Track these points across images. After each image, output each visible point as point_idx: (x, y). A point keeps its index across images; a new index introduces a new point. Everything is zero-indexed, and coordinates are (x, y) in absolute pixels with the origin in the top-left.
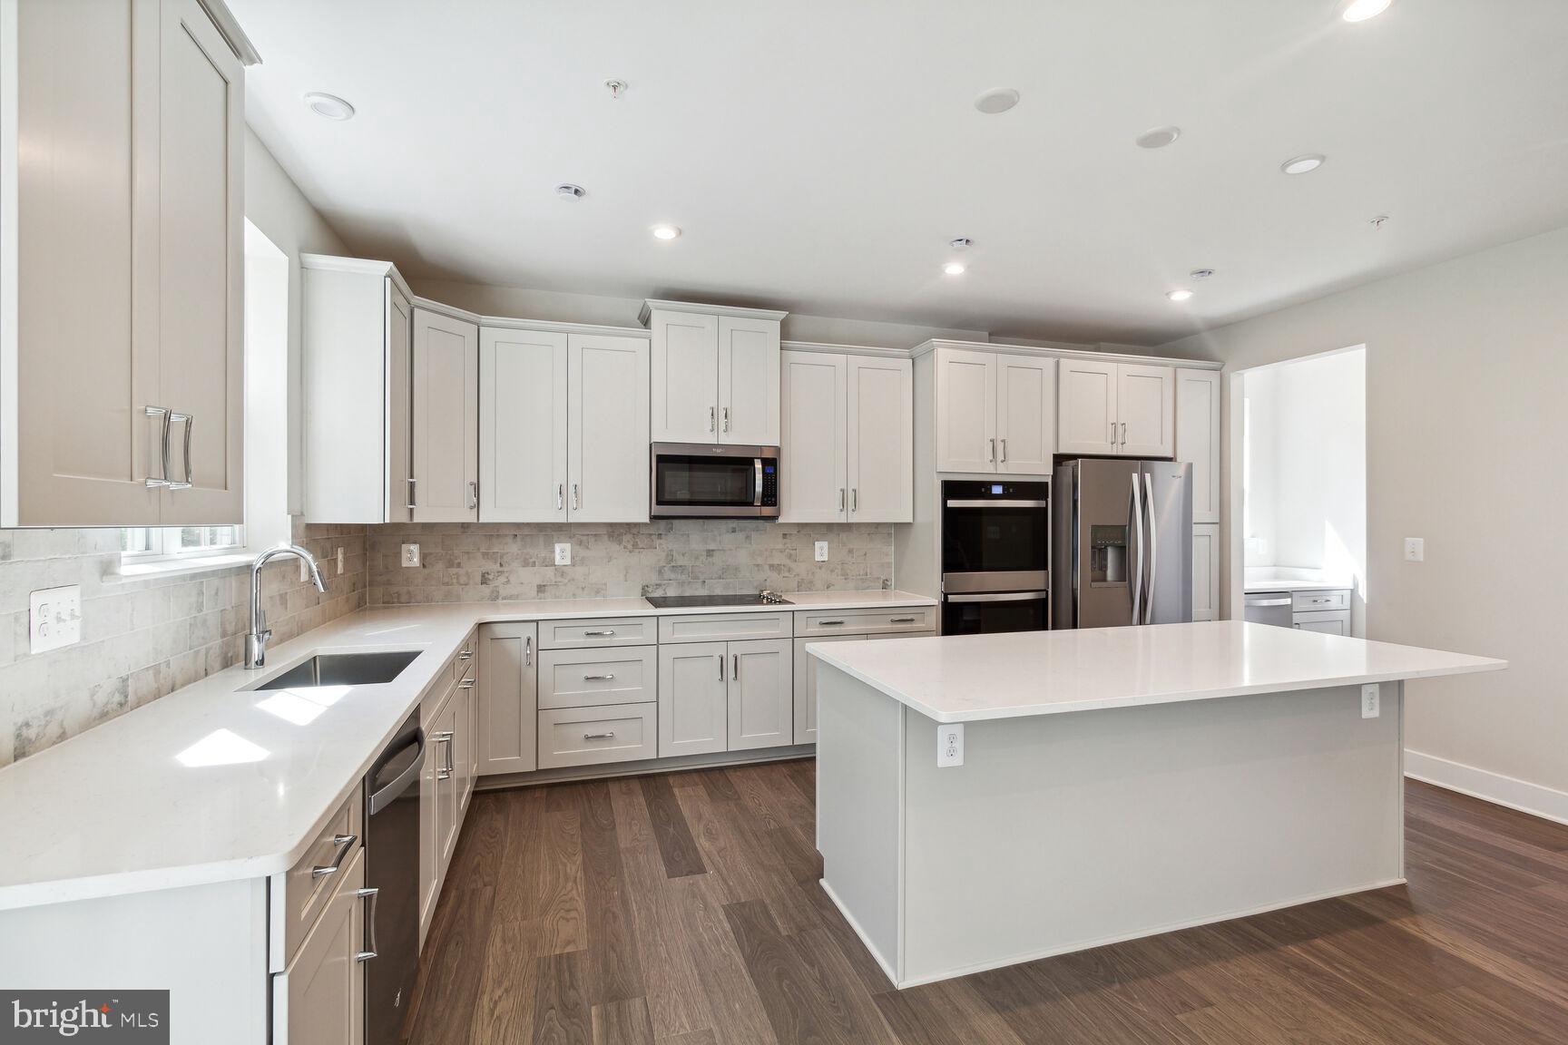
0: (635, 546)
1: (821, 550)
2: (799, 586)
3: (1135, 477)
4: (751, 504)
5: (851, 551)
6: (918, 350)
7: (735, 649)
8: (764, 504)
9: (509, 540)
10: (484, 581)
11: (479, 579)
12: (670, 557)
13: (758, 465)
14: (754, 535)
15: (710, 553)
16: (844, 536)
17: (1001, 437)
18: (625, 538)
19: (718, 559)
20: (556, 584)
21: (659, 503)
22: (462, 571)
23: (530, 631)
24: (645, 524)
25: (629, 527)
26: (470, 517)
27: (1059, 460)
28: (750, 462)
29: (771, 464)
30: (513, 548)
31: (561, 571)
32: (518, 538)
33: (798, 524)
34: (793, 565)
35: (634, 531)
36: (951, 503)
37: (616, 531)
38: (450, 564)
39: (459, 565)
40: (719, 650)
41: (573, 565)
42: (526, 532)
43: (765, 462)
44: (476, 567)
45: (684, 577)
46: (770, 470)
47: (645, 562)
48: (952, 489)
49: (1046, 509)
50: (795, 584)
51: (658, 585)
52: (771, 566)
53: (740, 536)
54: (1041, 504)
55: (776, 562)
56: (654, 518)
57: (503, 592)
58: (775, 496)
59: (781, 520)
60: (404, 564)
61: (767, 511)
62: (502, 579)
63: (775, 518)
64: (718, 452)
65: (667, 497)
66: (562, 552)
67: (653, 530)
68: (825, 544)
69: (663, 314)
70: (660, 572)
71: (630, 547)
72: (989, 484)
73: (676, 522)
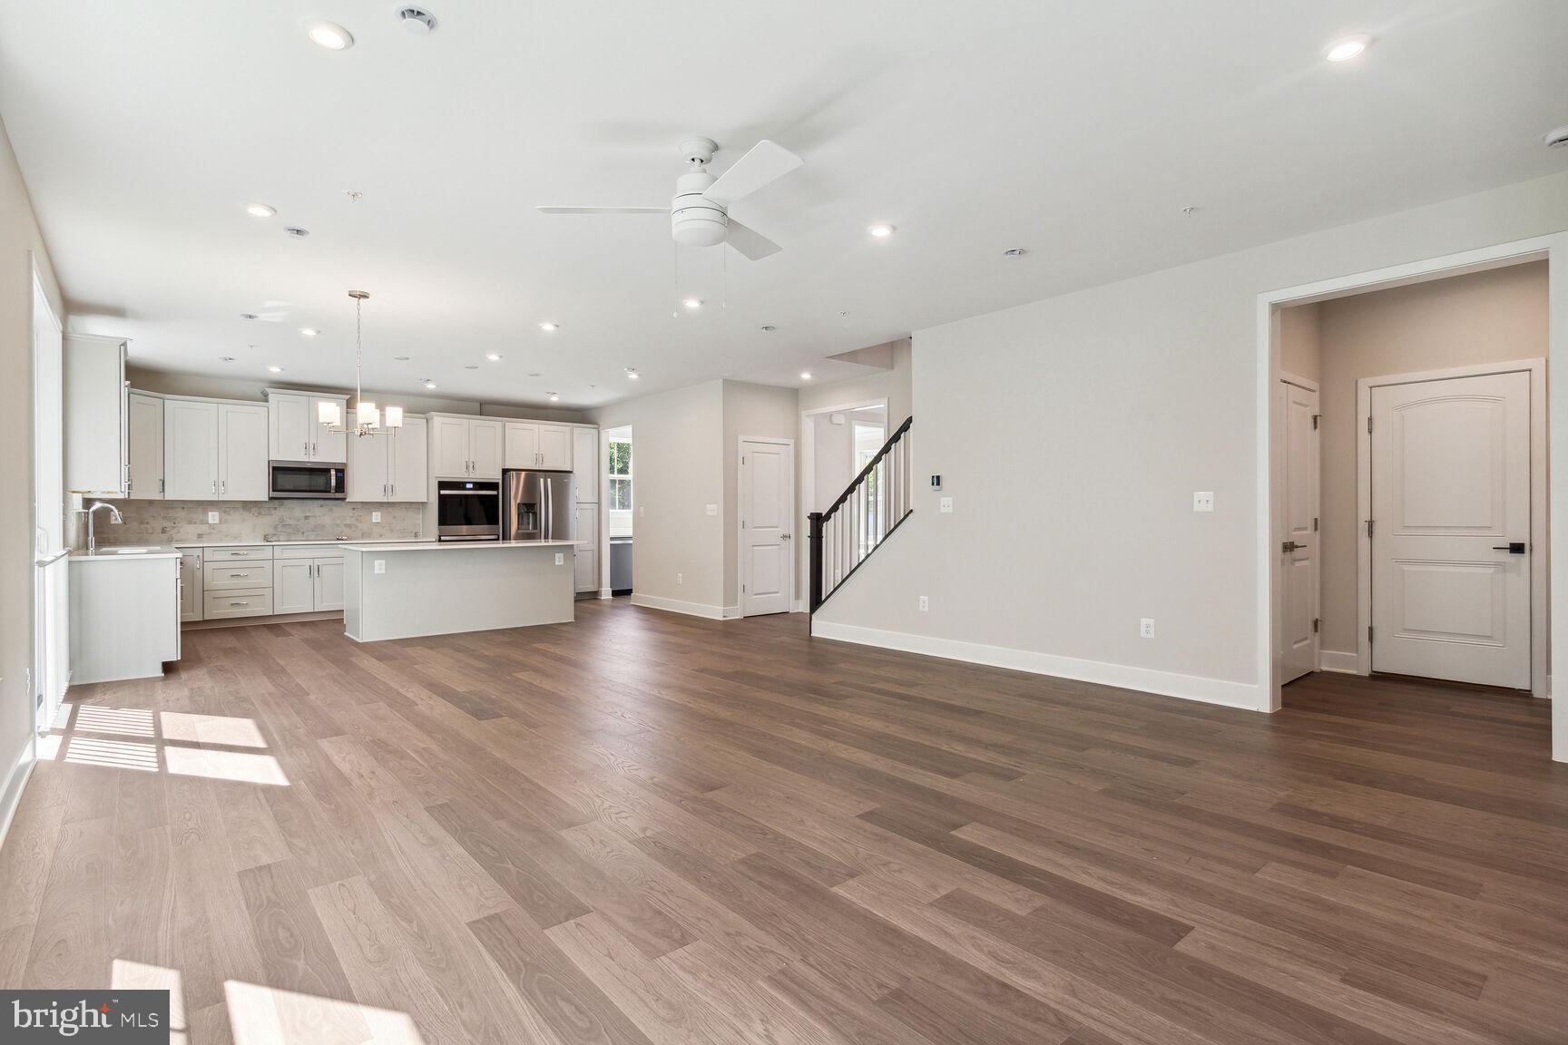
0: (260, 514)
1: (376, 517)
2: (363, 535)
3: (542, 480)
4: (330, 492)
5: (394, 517)
6: (428, 415)
7: (317, 562)
8: (336, 492)
9: (179, 510)
10: (163, 531)
11: (160, 531)
12: (282, 520)
13: (333, 472)
14: (334, 508)
15: (307, 518)
16: (390, 509)
17: (471, 460)
18: (253, 510)
19: (312, 521)
20: (210, 534)
21: (273, 491)
22: (148, 526)
23: (199, 552)
24: (266, 502)
25: (256, 503)
26: (158, 497)
27: (505, 471)
28: (328, 471)
29: (341, 472)
30: (181, 514)
31: (212, 527)
32: (185, 509)
33: (362, 502)
34: (359, 525)
35: (259, 505)
36: (442, 492)
37: (247, 505)
38: (142, 523)
39: (147, 523)
40: (310, 562)
41: (220, 524)
42: (190, 505)
43: (337, 471)
44: (158, 524)
45: (290, 530)
46: (339, 475)
47: (265, 522)
48: (442, 485)
49: (497, 496)
50: (360, 535)
51: (275, 535)
52: (345, 525)
53: (325, 510)
54: (494, 493)
55: (348, 522)
56: (271, 499)
57: (175, 537)
58: (343, 488)
59: (347, 500)
60: (113, 522)
61: (339, 495)
62: (175, 531)
63: (344, 499)
64: (309, 466)
65: (279, 488)
66: (213, 517)
67: (271, 505)
68: (379, 514)
69: (275, 397)
70: (275, 528)
71: (256, 514)
72: (465, 483)
73: (285, 501)
